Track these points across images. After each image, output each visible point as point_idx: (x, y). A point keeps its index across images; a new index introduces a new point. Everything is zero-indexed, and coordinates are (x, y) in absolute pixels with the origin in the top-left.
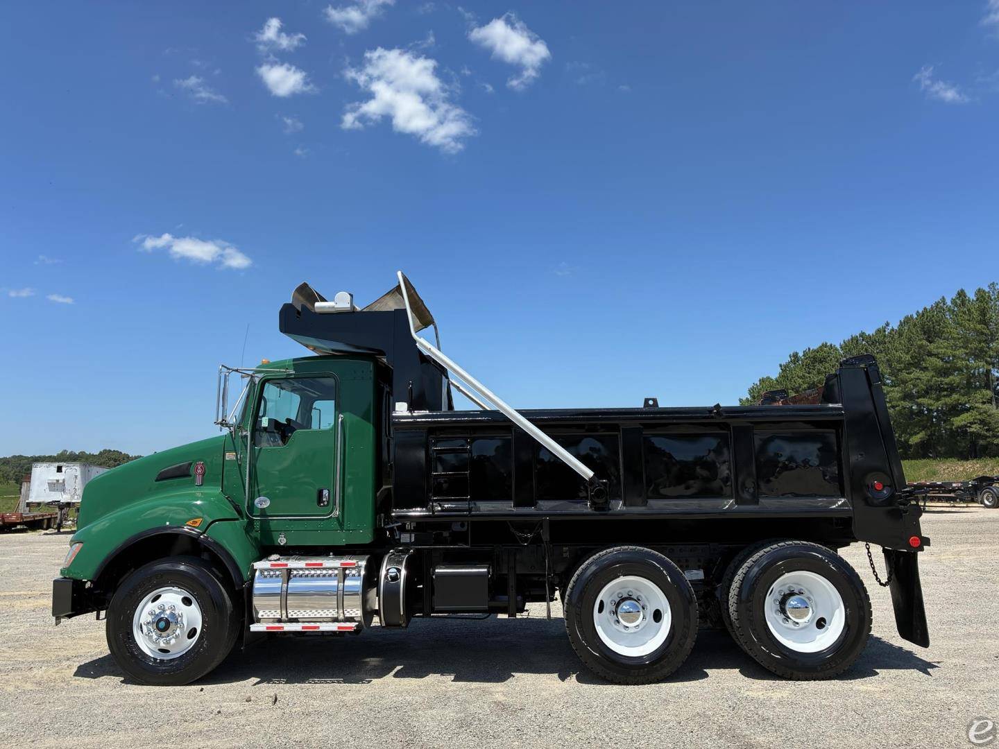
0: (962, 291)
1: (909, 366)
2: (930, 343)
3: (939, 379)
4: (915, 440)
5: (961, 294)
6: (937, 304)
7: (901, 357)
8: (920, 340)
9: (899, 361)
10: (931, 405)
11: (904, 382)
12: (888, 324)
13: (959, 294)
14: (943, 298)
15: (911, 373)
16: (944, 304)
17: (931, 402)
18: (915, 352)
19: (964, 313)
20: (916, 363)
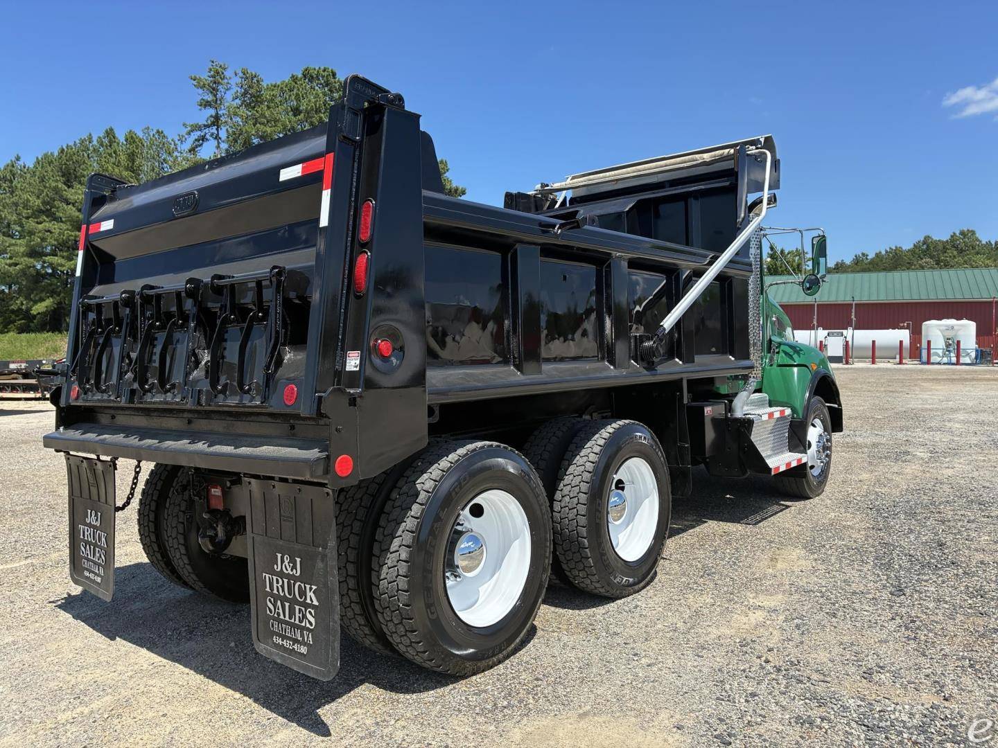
0: (111, 130)
1: (37, 213)
2: (69, 187)
3: (73, 234)
4: (40, 308)
5: (110, 133)
6: (82, 141)
7: (28, 200)
8: (57, 181)
9: (26, 206)
10: (62, 265)
11: (31, 233)
12: (18, 159)
13: (107, 132)
14: (90, 135)
15: (41, 223)
16: (90, 142)
17: (61, 261)
18: (47, 195)
19: (110, 155)
20: (47, 211)
